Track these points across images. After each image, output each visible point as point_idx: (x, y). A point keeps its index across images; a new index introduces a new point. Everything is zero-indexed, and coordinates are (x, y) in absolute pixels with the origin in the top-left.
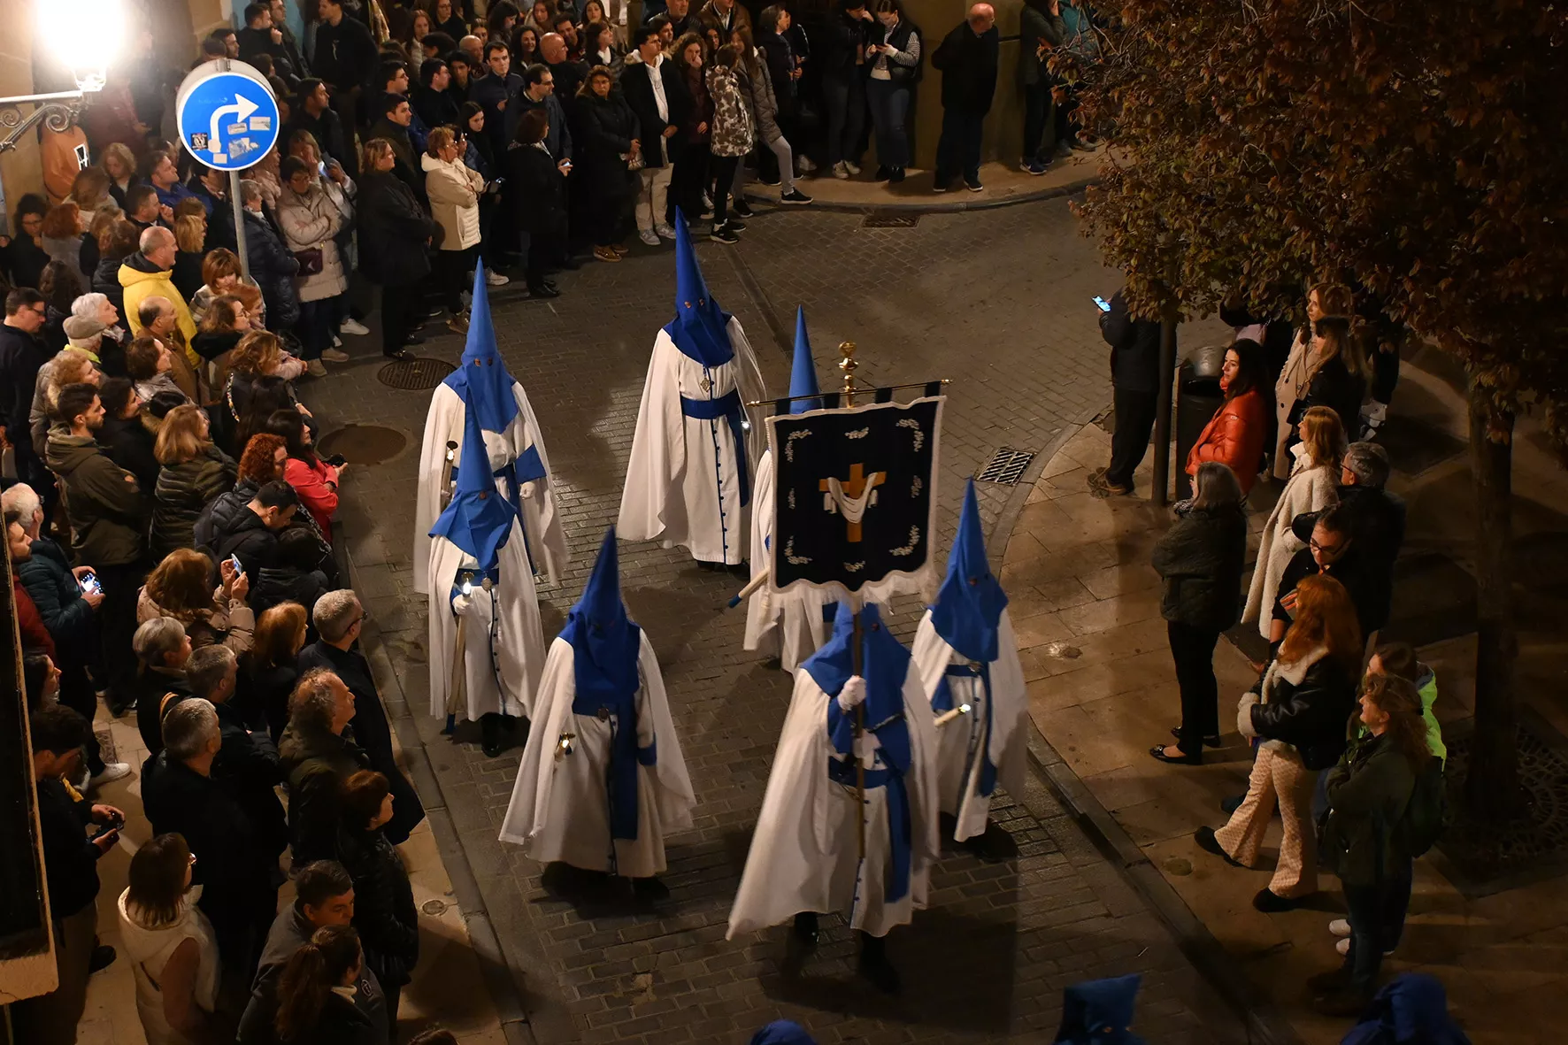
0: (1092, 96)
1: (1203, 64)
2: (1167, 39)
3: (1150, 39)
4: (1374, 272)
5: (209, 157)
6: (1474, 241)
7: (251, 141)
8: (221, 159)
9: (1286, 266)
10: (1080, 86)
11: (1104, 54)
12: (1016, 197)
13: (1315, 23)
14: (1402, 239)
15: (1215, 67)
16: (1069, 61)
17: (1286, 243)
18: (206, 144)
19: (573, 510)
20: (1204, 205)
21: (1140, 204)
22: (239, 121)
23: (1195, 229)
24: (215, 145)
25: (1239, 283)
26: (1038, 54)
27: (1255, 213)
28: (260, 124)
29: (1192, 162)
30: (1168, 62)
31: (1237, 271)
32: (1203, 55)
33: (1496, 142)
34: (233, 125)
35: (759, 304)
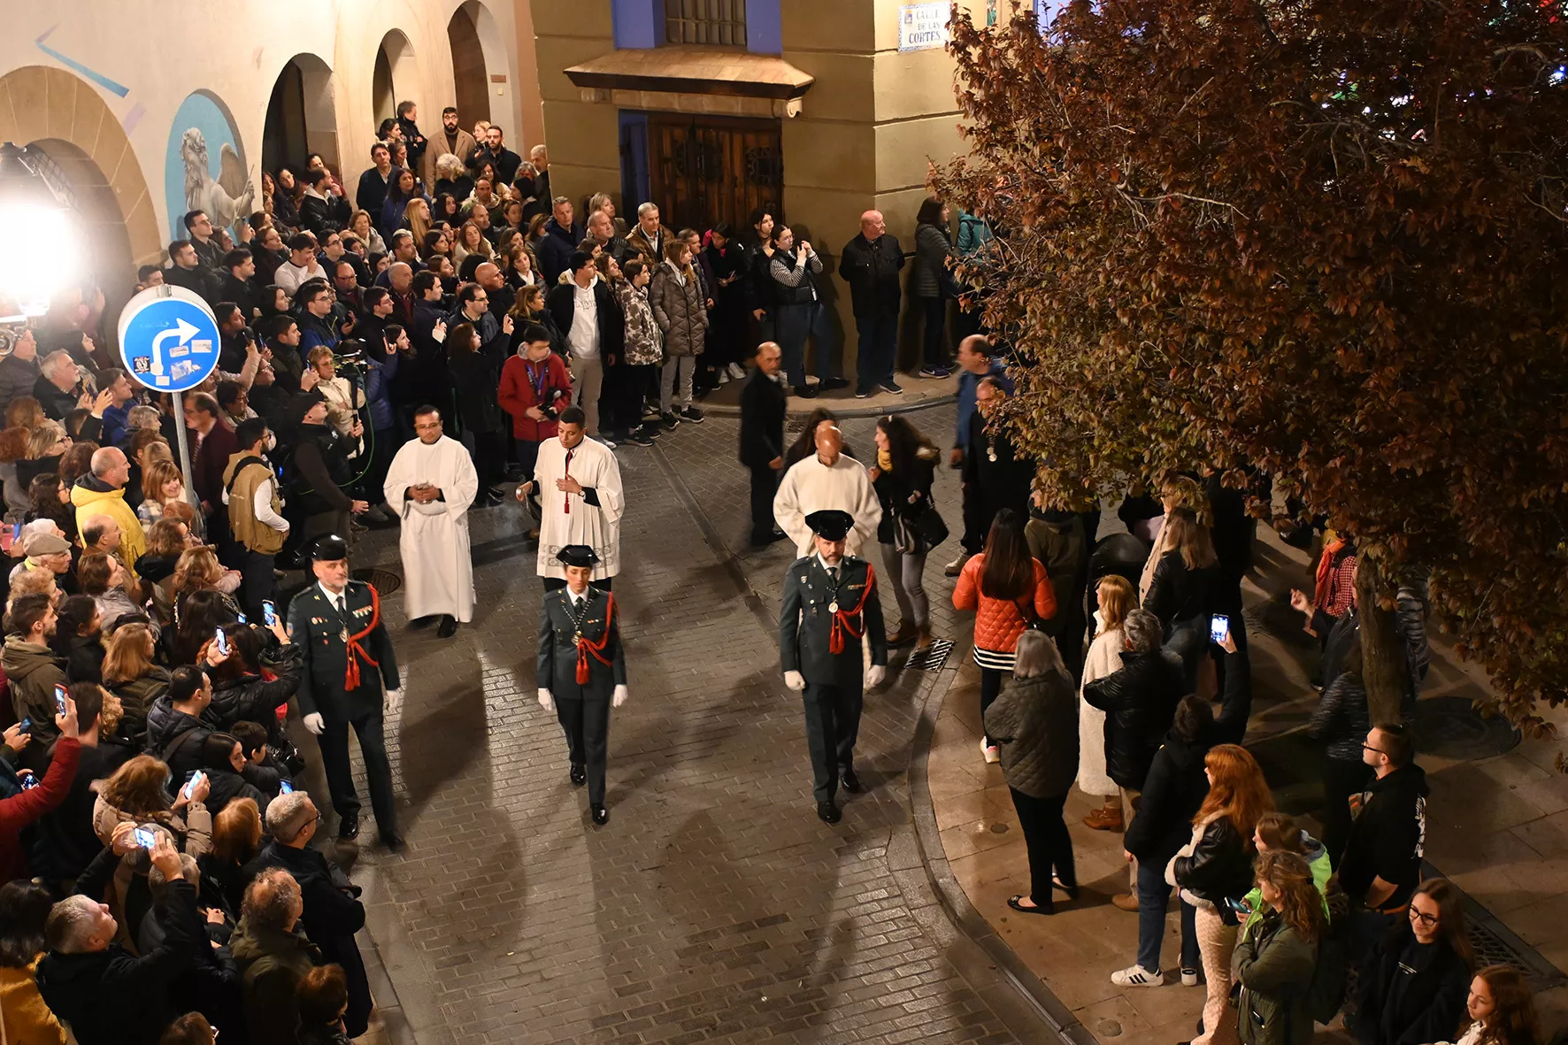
0: (997, 302)
1: (1100, 270)
2: (1065, 248)
3: (1051, 246)
4: (1264, 456)
5: (152, 380)
6: (1357, 421)
7: (193, 364)
8: (165, 381)
9: (1184, 454)
10: (986, 293)
11: (1007, 262)
12: (928, 401)
13: (1200, 229)
14: (1288, 425)
15: (1113, 270)
16: (975, 269)
17: (1185, 430)
18: (149, 366)
19: (517, 711)
20: (1107, 400)
21: (1046, 401)
22: (181, 343)
23: (1099, 422)
24: (157, 368)
25: (1141, 472)
26: (946, 263)
27: (1153, 405)
28: (202, 347)
29: (1092, 360)
30: (1067, 269)
31: (1139, 459)
32: (1100, 261)
33: (1372, 332)
34: (176, 349)
35: (690, 508)
